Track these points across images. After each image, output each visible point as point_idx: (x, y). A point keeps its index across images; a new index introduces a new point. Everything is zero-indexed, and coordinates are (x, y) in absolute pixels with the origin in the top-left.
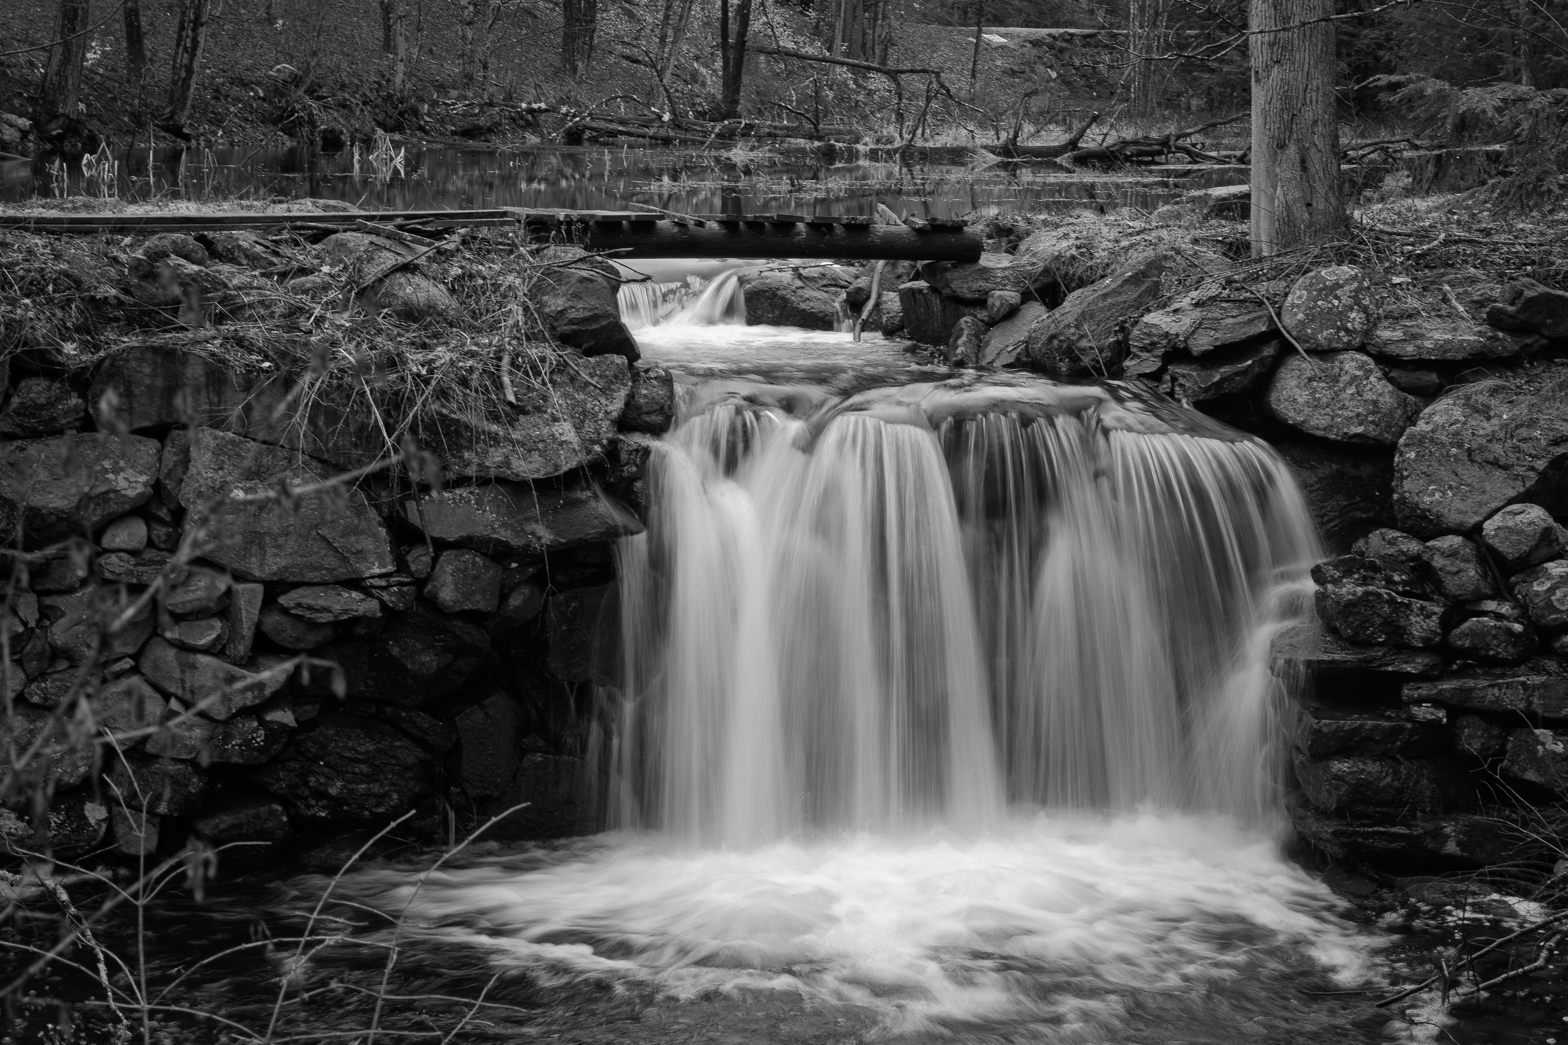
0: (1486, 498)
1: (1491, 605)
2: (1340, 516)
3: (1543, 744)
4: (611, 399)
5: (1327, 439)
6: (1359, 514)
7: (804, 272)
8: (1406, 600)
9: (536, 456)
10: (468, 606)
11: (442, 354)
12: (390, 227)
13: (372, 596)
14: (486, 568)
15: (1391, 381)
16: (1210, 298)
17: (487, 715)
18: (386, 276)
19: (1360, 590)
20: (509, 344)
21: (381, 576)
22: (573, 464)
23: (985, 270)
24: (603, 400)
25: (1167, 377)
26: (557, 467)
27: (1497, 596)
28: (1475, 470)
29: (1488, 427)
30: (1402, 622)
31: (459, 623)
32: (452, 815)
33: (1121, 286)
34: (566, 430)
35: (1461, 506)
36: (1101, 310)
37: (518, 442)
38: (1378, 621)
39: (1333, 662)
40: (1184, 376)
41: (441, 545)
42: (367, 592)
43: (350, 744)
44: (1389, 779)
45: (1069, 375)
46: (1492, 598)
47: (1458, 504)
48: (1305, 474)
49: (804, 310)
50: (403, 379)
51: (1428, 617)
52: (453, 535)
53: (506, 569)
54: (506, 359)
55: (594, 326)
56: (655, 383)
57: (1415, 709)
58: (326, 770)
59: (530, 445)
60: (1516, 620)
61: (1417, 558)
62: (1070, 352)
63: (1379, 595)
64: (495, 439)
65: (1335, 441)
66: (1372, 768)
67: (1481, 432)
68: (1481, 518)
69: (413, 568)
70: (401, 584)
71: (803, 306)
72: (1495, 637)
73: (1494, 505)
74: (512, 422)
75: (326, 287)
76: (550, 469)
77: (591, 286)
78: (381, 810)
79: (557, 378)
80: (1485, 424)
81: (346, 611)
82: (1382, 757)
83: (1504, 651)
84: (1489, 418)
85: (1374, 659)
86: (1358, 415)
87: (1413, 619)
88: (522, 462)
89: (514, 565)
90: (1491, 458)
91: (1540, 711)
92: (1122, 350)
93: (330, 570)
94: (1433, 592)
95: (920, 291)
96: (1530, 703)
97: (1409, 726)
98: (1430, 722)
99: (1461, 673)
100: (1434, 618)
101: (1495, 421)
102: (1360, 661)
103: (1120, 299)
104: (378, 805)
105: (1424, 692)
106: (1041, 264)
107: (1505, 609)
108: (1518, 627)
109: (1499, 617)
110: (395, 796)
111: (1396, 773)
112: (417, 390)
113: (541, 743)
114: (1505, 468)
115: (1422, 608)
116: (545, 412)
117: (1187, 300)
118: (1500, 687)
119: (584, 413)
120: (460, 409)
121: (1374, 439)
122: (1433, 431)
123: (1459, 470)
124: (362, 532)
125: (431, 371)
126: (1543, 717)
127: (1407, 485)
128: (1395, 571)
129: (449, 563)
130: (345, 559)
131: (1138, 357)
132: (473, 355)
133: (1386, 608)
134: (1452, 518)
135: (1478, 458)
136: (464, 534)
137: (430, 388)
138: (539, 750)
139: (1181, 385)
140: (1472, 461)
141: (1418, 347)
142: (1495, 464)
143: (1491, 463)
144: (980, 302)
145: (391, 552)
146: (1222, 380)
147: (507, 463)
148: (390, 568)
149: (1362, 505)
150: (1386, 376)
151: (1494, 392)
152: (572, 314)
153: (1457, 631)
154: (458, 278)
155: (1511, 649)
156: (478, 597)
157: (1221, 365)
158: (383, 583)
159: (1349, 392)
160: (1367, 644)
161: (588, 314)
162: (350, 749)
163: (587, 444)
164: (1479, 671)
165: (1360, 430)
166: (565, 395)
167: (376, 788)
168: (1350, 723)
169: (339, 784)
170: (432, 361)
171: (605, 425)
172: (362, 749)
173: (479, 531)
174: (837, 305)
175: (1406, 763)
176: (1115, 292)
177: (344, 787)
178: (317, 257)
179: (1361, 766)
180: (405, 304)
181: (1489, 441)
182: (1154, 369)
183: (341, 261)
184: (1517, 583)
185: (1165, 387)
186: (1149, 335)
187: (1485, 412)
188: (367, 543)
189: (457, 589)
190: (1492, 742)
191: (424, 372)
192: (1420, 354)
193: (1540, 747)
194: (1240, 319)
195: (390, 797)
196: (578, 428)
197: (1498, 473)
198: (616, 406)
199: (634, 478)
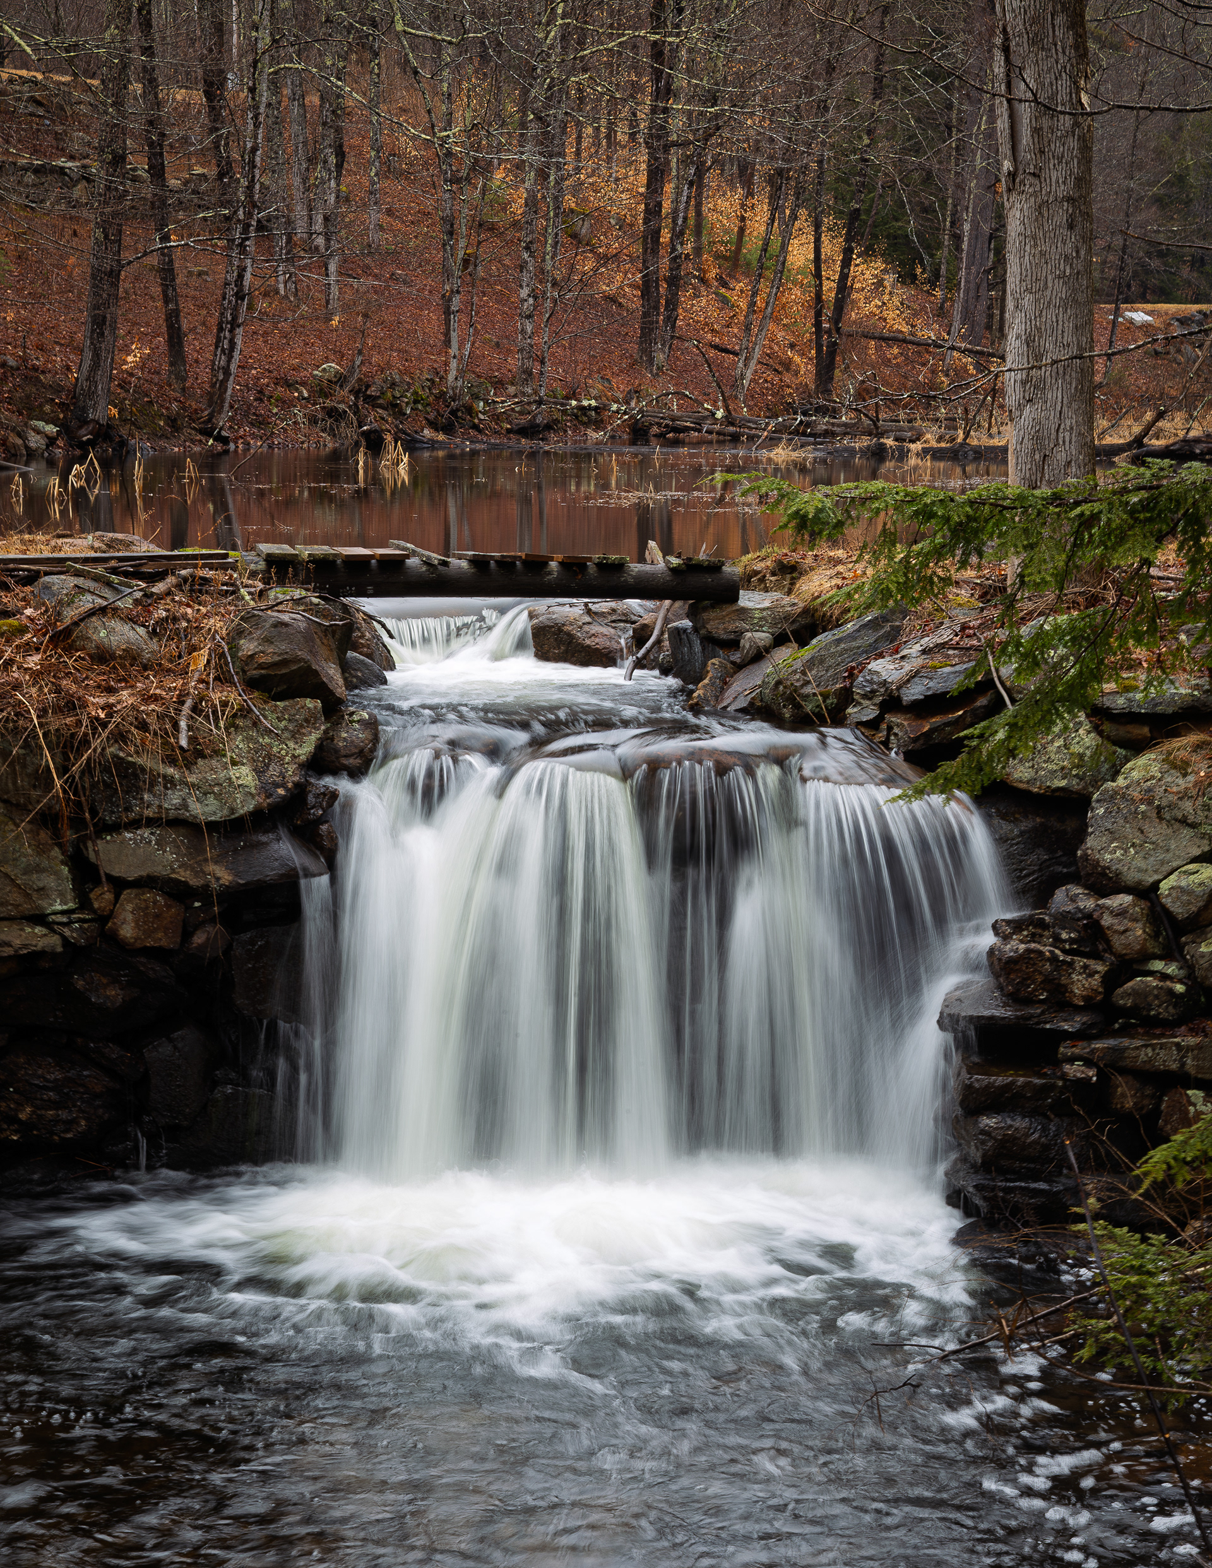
0: (1169, 856)
1: (1158, 965)
2: (1040, 870)
3: (1195, 1105)
4: (300, 743)
5: (1029, 792)
6: (1060, 869)
7: (593, 607)
8: (1069, 959)
9: (211, 799)
10: (150, 943)
11: (126, 697)
12: (100, 570)
13: (54, 931)
14: (169, 907)
15: (1100, 733)
16: (937, 645)
17: (175, 1047)
18: (82, 620)
19: (1022, 947)
20: (195, 688)
21: (63, 913)
22: (250, 806)
23: (744, 610)
24: (291, 744)
25: (884, 726)
26: (232, 810)
27: (1167, 957)
28: (1163, 828)
29: (1182, 783)
30: (1064, 981)
31: (143, 960)
32: (143, 1143)
33: (858, 630)
34: (245, 775)
35: (1142, 864)
36: (833, 655)
37: (193, 785)
38: (1039, 978)
39: (992, 1018)
40: (898, 725)
41: (119, 885)
42: (49, 926)
43: (40, 1072)
44: (1036, 1135)
45: (793, 722)
46: (1161, 958)
47: (1139, 863)
48: (1006, 827)
49: (589, 646)
50: (79, 723)
51: (1091, 975)
52: (132, 875)
53: (189, 907)
54: (189, 703)
55: (284, 671)
56: (357, 726)
57: (1067, 1067)
58: (16, 1096)
59: (206, 788)
60: (1180, 981)
61: (1089, 916)
62: (793, 698)
63: (1041, 953)
64: (169, 782)
65: (1038, 794)
66: (1020, 1123)
67: (1175, 789)
68: (1160, 877)
69: (96, 905)
70: (80, 920)
71: (588, 642)
72: (1157, 997)
73: (1175, 864)
74: (189, 765)
75: (22, 630)
76: (225, 812)
77: (284, 630)
78: (69, 1136)
79: (240, 722)
80: (1180, 781)
81: (25, 946)
82: (1031, 1113)
83: (1165, 1011)
84: (1185, 775)
85: (1032, 1016)
86: (1063, 768)
87: (1075, 977)
88: (198, 805)
89: (197, 904)
90: (1180, 815)
91: (1193, 1072)
92: (846, 697)
93: (17, 906)
94: (1105, 951)
95: (685, 630)
96: (1183, 1065)
97: (1060, 1083)
98: (1079, 1081)
99: (1125, 1032)
100: (1097, 976)
101: (1191, 778)
102: (1017, 1017)
103: (854, 644)
104: (67, 1131)
105: (1076, 1051)
106: (801, 605)
107: (1172, 969)
108: (1180, 988)
109: (1164, 977)
110: (83, 1123)
111: (1045, 1129)
112: (94, 734)
113: (233, 1075)
114: (1193, 826)
115: (1085, 967)
116: (225, 756)
117: (918, 647)
118: (1154, 1047)
119: (269, 756)
120: (137, 752)
121: (1077, 793)
122: (1127, 787)
123: (1146, 827)
124: (43, 870)
125: (110, 715)
126: (1196, 1078)
127: (1090, 842)
128: (1064, 928)
129: (129, 901)
130: (28, 896)
131: (860, 704)
132: (156, 698)
133: (1048, 966)
134: (1131, 876)
135: (1167, 816)
136: (144, 874)
137: (107, 731)
138: (231, 1082)
139: (896, 735)
140: (1160, 818)
141: (1130, 700)
142: (1184, 821)
143: (1180, 821)
144: (733, 644)
145: (73, 890)
146: (931, 731)
147: (185, 806)
148: (71, 905)
149: (1064, 859)
150: (1097, 729)
151: (1197, 747)
152: (263, 659)
153: (1120, 990)
154: (162, 621)
155: (1171, 1010)
156: (160, 935)
157: (933, 716)
158: (65, 920)
159: (1056, 744)
160: (1029, 1001)
161: (277, 658)
162: (39, 1077)
163: (266, 789)
164: (1140, 1030)
165: (1063, 783)
166: (249, 739)
167: (64, 1115)
168: (1000, 1080)
169: (28, 1109)
170: (112, 705)
171: (291, 768)
172: (51, 1077)
173: (160, 870)
174: (623, 641)
175: (1057, 1120)
176: (851, 637)
177: (33, 1112)
178: (24, 599)
179: (1009, 1122)
180: (98, 647)
181: (1180, 799)
182: (871, 717)
183: (44, 604)
184: (1186, 943)
185: (881, 735)
186: (871, 682)
187: (1183, 768)
188: (49, 881)
189: (137, 926)
190: (1146, 1102)
191: (102, 716)
192: (1130, 707)
193: (1192, 1109)
194: (958, 668)
195: (78, 1124)
196: (259, 772)
197: (1186, 832)
198: (305, 749)
199: (320, 821)
